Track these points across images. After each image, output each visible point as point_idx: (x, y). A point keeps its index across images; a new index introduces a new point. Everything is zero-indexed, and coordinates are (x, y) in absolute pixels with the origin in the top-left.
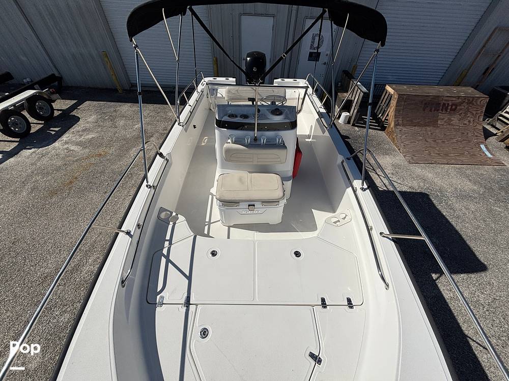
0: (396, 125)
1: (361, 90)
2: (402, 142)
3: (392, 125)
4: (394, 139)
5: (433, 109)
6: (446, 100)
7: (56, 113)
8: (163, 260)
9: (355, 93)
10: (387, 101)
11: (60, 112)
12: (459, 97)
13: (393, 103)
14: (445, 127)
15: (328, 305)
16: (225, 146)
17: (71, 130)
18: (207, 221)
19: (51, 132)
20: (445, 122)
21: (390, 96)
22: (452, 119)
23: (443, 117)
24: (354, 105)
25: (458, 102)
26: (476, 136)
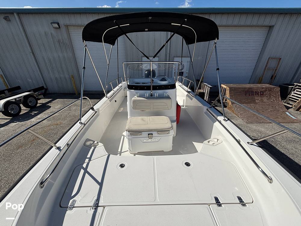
0: (233, 103)
1: (208, 87)
2: (239, 112)
3: (230, 103)
4: (233, 111)
5: (251, 94)
6: (256, 90)
7: (38, 105)
8: (82, 171)
9: (205, 89)
10: (224, 92)
11: (41, 104)
12: (263, 88)
13: (228, 92)
14: (261, 103)
15: (222, 204)
16: (132, 99)
17: (44, 112)
18: (119, 151)
19: (32, 114)
20: (260, 101)
21: (225, 90)
22: (263, 99)
23: (258, 99)
24: (206, 95)
25: (263, 90)
26: (281, 108)
